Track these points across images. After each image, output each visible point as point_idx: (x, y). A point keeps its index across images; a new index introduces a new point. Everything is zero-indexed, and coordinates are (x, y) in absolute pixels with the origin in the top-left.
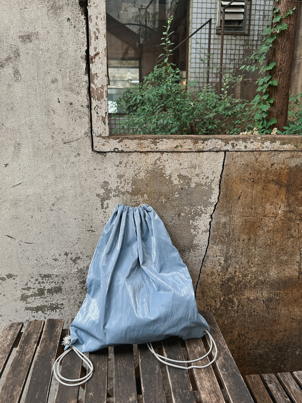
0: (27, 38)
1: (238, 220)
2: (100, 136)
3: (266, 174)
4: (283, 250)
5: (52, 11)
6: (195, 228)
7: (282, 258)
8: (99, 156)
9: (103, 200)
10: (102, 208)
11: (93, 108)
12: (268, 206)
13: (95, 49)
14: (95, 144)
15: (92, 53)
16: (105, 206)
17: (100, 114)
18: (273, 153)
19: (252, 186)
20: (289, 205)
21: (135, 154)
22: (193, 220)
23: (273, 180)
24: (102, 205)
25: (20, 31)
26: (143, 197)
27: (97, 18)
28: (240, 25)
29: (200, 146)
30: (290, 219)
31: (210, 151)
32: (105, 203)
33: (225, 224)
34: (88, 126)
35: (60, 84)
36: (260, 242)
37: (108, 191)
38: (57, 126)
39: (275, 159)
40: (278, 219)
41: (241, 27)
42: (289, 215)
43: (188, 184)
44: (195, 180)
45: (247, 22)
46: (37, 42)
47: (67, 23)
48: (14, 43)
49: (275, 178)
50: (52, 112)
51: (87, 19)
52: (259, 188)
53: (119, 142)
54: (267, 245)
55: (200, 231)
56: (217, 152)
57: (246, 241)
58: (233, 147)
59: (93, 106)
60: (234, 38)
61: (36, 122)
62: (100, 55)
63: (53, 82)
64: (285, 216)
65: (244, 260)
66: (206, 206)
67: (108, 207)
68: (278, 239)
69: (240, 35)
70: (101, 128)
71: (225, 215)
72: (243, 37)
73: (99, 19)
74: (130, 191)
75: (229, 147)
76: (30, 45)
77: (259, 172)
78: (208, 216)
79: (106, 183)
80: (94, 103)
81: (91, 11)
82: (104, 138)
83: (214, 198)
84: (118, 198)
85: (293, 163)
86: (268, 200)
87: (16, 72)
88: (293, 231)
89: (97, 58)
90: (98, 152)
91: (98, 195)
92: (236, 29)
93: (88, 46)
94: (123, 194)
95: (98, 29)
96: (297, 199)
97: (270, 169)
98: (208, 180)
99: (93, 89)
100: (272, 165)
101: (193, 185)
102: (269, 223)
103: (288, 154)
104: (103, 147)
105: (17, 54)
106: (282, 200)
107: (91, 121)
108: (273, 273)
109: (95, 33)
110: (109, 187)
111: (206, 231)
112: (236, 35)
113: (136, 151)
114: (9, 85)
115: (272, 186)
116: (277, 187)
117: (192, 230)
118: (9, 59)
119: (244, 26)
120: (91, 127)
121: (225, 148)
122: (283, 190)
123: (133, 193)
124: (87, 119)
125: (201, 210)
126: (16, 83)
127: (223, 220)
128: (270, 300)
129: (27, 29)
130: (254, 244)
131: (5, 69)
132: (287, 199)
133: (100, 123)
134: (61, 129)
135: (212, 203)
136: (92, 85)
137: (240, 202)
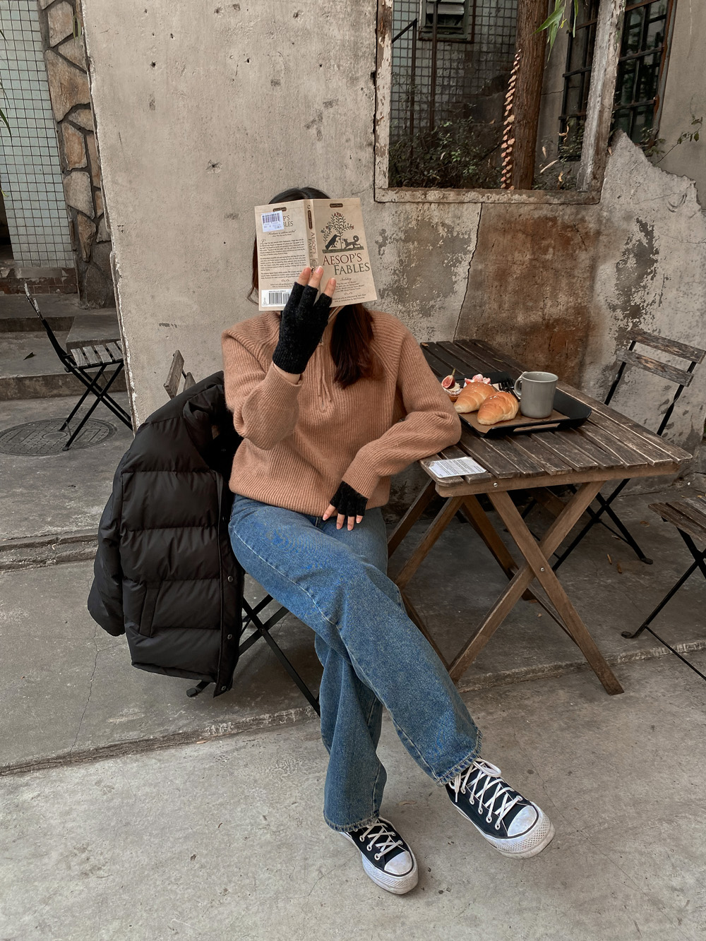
0: (329, 104)
1: (492, 268)
2: (381, 188)
3: (515, 224)
4: (529, 296)
5: (350, 82)
6: (455, 275)
7: (528, 304)
8: (380, 205)
9: (380, 246)
10: (380, 255)
11: (376, 163)
12: (516, 254)
13: (381, 113)
14: (376, 196)
15: (378, 117)
16: (382, 252)
17: (382, 169)
18: (520, 205)
19: (504, 235)
20: (533, 253)
21: (408, 204)
22: (454, 266)
23: (520, 230)
24: (379, 251)
25: (324, 99)
26: (413, 243)
27: (384, 87)
28: (459, 25)
29: (461, 198)
30: (535, 267)
31: (469, 202)
32: (382, 249)
33: (481, 271)
34: (372, 179)
35: (352, 143)
36: (510, 289)
37: (385, 239)
38: (348, 179)
39: (521, 211)
40: (524, 266)
41: (459, 29)
42: (534, 263)
43: (451, 232)
44: (457, 229)
45: (470, 20)
46: (337, 107)
47: (361, 92)
48: (319, 108)
49: (522, 228)
50: (344, 167)
51: (375, 88)
52: (509, 237)
53: (396, 193)
54: (516, 292)
55: (460, 278)
56: (475, 203)
57: (498, 288)
58: (488, 199)
59: (377, 161)
60: (448, 48)
61: (331, 175)
62: (384, 119)
63: (347, 141)
64: (530, 263)
65: (495, 306)
66: (465, 254)
67: (384, 253)
68: (525, 286)
69: (459, 42)
70: (383, 181)
71: (481, 262)
72: (463, 47)
73: (385, 88)
74: (403, 238)
75: (485, 199)
76: (331, 110)
77: (509, 222)
78: (467, 263)
79: (384, 231)
80: (378, 159)
81: (379, 82)
82: (384, 189)
83: (472, 247)
84: (392, 245)
85: (537, 214)
86: (517, 248)
87: (319, 132)
88: (537, 278)
89: (382, 120)
90: (379, 202)
91: (377, 242)
92: (451, 31)
93: (375, 111)
94: (397, 241)
95: (384, 97)
96: (540, 248)
97: (518, 220)
98: (468, 229)
99: (378, 147)
100: (520, 216)
101: (455, 234)
102: (517, 271)
103: (532, 207)
104: (383, 198)
105: (321, 118)
106: (528, 248)
107: (374, 175)
108: (521, 319)
109: (381, 100)
110: (386, 234)
111: (465, 278)
112: (451, 42)
113: (409, 202)
114: (313, 144)
115: (520, 235)
116: (524, 236)
117: (454, 277)
118: (314, 121)
119: (465, 26)
120: (374, 180)
121: (481, 200)
122: (529, 238)
123: (406, 241)
124: (373, 174)
125: (461, 258)
126: (318, 142)
127: (480, 267)
128: (518, 346)
129: (330, 97)
130: (506, 290)
131: (310, 130)
132: (533, 247)
133: (382, 176)
134: (351, 182)
135: (471, 251)
136: (377, 144)
137: (493, 249)
